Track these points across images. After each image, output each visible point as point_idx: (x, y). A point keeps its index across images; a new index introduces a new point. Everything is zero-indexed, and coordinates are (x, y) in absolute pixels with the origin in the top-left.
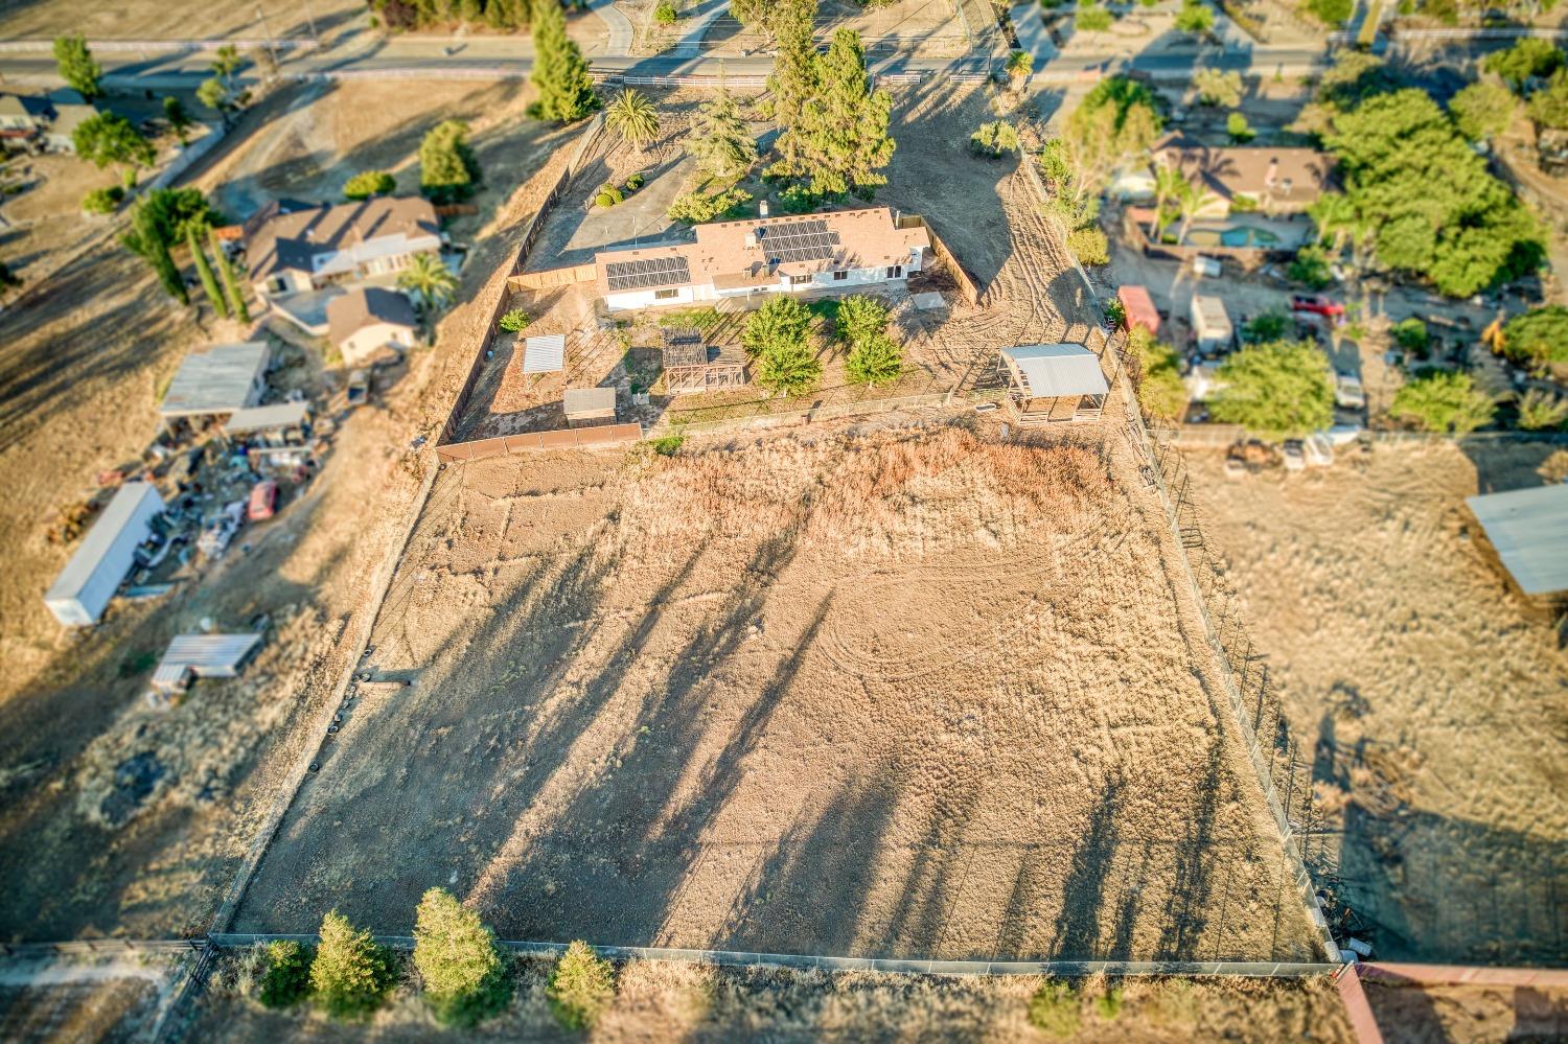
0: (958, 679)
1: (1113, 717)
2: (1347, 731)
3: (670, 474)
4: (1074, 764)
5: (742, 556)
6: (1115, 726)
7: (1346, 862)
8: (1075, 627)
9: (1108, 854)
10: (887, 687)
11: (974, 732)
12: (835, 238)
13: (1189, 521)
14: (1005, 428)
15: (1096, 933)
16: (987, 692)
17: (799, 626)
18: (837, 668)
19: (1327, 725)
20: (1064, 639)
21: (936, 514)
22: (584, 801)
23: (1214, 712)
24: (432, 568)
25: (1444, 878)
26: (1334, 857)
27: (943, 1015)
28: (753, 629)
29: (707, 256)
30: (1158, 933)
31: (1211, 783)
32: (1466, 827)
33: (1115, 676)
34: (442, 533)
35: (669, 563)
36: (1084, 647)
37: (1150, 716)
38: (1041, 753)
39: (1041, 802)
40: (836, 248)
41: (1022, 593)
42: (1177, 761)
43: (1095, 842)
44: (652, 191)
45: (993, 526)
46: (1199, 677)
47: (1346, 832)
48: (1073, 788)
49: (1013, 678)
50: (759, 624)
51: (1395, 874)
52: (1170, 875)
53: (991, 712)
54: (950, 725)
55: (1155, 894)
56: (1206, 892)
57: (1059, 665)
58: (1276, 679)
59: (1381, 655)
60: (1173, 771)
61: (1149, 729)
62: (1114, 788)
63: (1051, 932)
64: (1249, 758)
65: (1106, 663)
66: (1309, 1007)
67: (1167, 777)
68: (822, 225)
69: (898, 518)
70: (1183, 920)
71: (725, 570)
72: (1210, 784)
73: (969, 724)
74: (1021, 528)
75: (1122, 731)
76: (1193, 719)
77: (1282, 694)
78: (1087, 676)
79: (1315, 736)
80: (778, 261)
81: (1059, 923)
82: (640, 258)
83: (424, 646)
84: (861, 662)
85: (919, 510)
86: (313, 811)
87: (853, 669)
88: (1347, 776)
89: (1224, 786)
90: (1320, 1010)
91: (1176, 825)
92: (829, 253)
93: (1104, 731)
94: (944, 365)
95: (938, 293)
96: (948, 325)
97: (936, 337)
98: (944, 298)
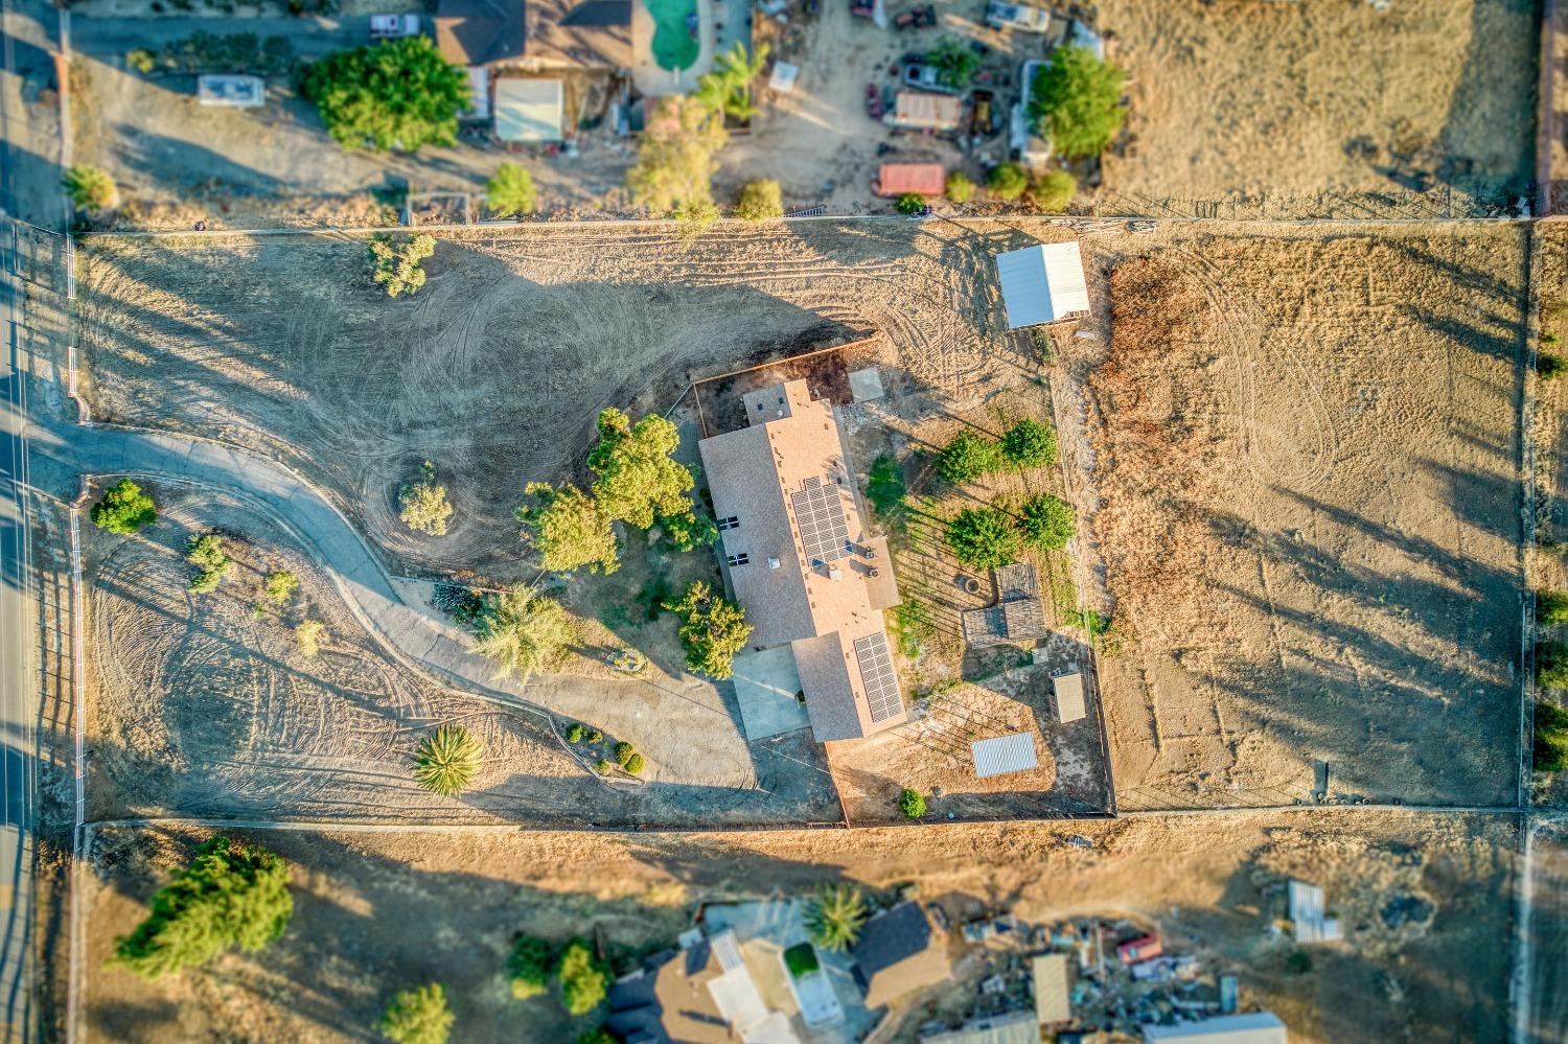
0: (1335, 398)
1: (1360, 301)
2: (1385, 159)
3: (1134, 617)
4: (1396, 333)
5: (1225, 550)
6: (1368, 303)
7: (1468, 190)
8: (1290, 313)
9: (1457, 325)
10: (1342, 445)
11: (1374, 392)
12: (812, 482)
13: (1188, 206)
14: (1083, 335)
15: (1505, 340)
16: (1344, 380)
17: (1293, 504)
18: (1329, 478)
19: (1379, 170)
20: (1300, 323)
21: (1192, 402)
22: (1432, 628)
23: (1361, 236)
24: (1230, 781)
25: (1480, 143)
26: (1464, 196)
27: (1545, 424)
28: (1297, 537)
29: (851, 619)
30: (1506, 305)
31: (1412, 252)
32: (1452, 114)
33: (1329, 294)
34: (1194, 787)
35: (1229, 603)
36: (1306, 309)
37: (1360, 278)
38: (1386, 352)
39: (1421, 357)
40: (823, 481)
41: (1262, 346)
42: (1396, 269)
43: (1449, 331)
45: (1204, 359)
46: (1333, 238)
47: (1449, 183)
48: (1411, 336)
49: (1331, 362)
50: (1292, 533)
51: (1477, 167)
52: (1473, 291)
53: (1359, 379)
54: (1370, 405)
55: (1483, 302)
56: (1484, 275)
57: (1321, 329)
58: (1339, 189)
59: (1324, 113)
60: (1402, 273)
61: (1371, 281)
62: (1413, 312)
63: (1501, 362)
64: (1398, 225)
65: (1319, 298)
66: (1548, 239)
67: (1405, 278)
68: (795, 498)
69: (1198, 432)
70: (1500, 292)
71: (1238, 560)
72: (1414, 254)
73: (1369, 394)
74: (1205, 337)
75: (1372, 298)
76: (1365, 252)
77: (1351, 189)
78: (1328, 312)
79: (1384, 179)
80: (848, 543)
81: (1497, 358)
83: (1294, 766)
84: (1324, 461)
85: (1188, 414)
86: (1431, 791)
87: (1330, 467)
88: (1415, 170)
89: (1416, 245)
90: (1551, 235)
91: (1442, 282)
93: (1372, 310)
94: (986, 379)
95: (850, 375)
96: (913, 370)
97: (936, 383)
98: (861, 368)
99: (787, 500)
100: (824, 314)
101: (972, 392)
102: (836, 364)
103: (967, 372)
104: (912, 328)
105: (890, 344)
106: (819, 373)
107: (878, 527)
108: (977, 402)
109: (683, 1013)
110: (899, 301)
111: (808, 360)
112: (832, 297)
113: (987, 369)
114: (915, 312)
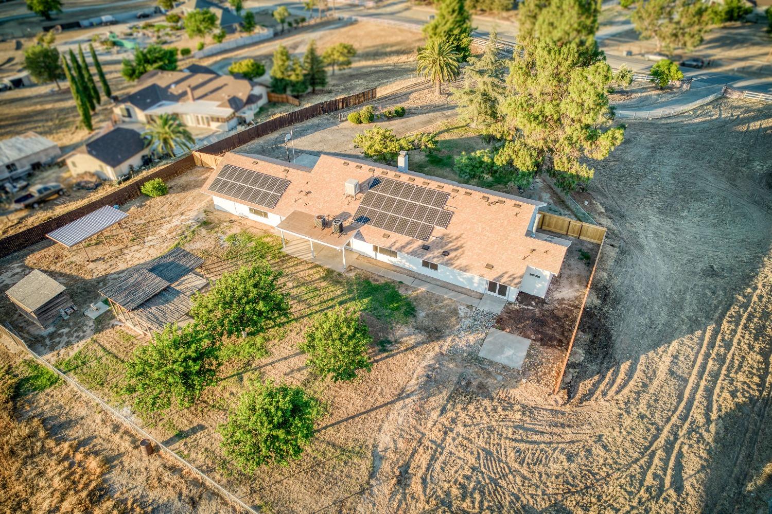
12: (446, 219)
29: (308, 188)
40: (438, 231)
44: (405, 122)
68: (443, 198)
80: (367, 220)
82: (255, 168)
92: (425, 233)
94: (403, 479)
95: (528, 342)
96: (486, 403)
97: (451, 414)
98: (529, 355)
99: (448, 188)
100: (625, 367)
101: (401, 445)
102: (551, 338)
103: (433, 459)
104: (546, 438)
105: (539, 401)
106: (550, 321)
107: (352, 275)
108: (385, 440)
109: (226, 85)
110: (598, 450)
111: (573, 321)
112: (645, 386)
113: (416, 486)
114: (570, 458)
